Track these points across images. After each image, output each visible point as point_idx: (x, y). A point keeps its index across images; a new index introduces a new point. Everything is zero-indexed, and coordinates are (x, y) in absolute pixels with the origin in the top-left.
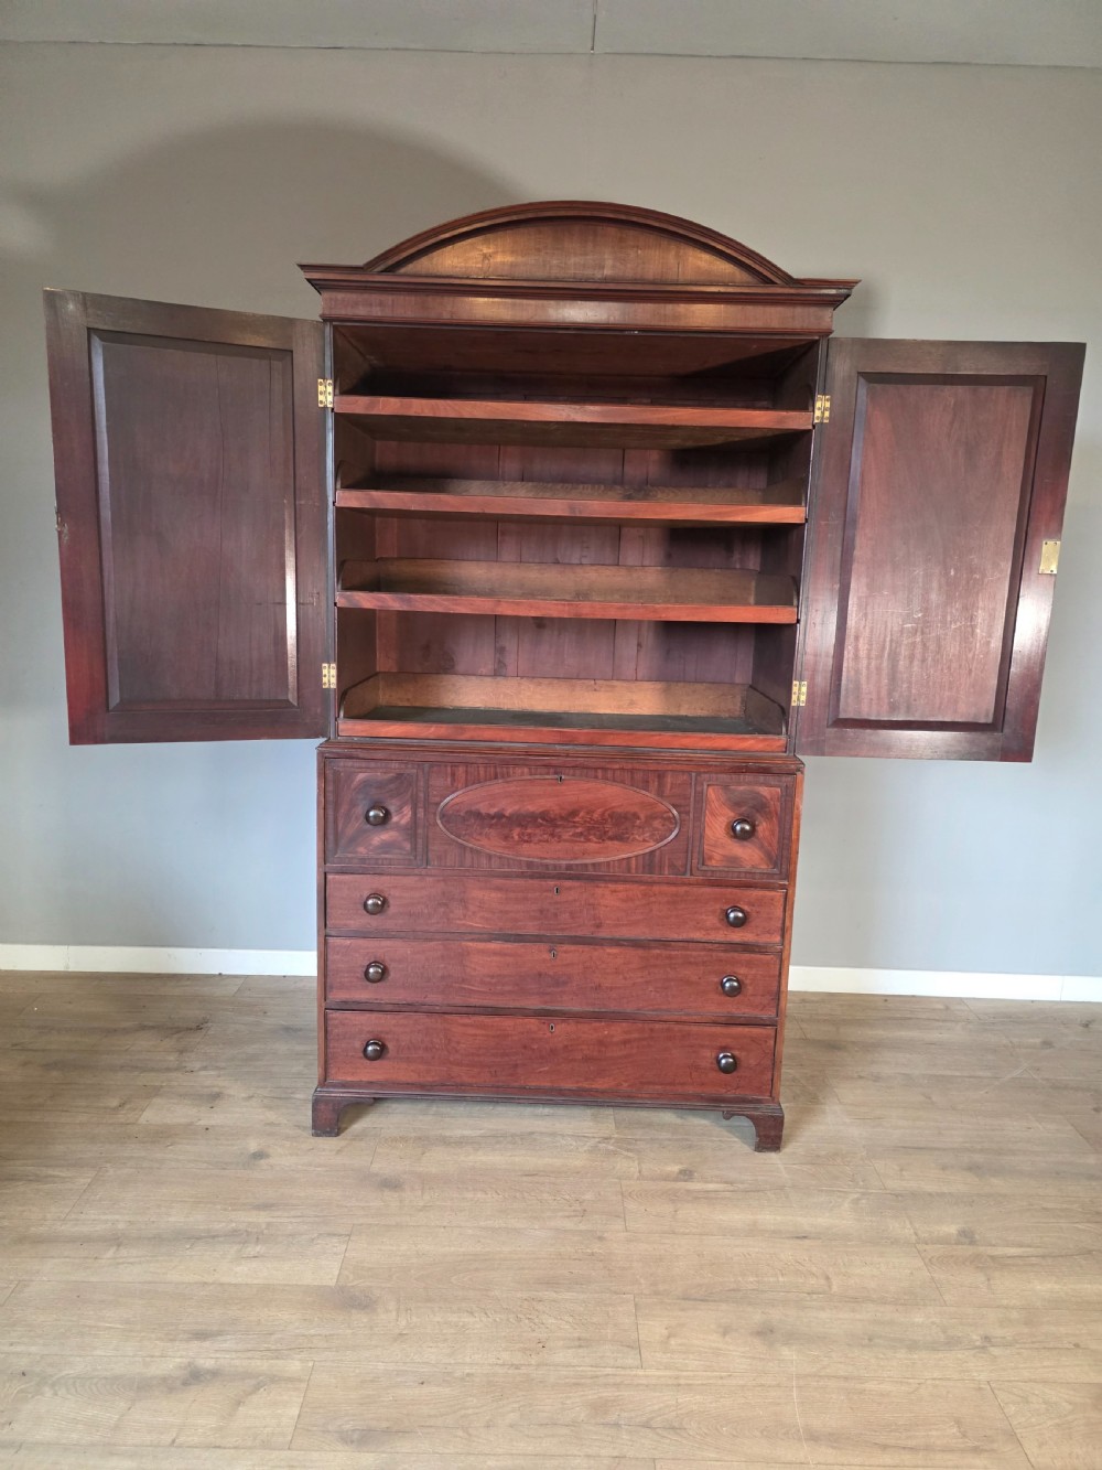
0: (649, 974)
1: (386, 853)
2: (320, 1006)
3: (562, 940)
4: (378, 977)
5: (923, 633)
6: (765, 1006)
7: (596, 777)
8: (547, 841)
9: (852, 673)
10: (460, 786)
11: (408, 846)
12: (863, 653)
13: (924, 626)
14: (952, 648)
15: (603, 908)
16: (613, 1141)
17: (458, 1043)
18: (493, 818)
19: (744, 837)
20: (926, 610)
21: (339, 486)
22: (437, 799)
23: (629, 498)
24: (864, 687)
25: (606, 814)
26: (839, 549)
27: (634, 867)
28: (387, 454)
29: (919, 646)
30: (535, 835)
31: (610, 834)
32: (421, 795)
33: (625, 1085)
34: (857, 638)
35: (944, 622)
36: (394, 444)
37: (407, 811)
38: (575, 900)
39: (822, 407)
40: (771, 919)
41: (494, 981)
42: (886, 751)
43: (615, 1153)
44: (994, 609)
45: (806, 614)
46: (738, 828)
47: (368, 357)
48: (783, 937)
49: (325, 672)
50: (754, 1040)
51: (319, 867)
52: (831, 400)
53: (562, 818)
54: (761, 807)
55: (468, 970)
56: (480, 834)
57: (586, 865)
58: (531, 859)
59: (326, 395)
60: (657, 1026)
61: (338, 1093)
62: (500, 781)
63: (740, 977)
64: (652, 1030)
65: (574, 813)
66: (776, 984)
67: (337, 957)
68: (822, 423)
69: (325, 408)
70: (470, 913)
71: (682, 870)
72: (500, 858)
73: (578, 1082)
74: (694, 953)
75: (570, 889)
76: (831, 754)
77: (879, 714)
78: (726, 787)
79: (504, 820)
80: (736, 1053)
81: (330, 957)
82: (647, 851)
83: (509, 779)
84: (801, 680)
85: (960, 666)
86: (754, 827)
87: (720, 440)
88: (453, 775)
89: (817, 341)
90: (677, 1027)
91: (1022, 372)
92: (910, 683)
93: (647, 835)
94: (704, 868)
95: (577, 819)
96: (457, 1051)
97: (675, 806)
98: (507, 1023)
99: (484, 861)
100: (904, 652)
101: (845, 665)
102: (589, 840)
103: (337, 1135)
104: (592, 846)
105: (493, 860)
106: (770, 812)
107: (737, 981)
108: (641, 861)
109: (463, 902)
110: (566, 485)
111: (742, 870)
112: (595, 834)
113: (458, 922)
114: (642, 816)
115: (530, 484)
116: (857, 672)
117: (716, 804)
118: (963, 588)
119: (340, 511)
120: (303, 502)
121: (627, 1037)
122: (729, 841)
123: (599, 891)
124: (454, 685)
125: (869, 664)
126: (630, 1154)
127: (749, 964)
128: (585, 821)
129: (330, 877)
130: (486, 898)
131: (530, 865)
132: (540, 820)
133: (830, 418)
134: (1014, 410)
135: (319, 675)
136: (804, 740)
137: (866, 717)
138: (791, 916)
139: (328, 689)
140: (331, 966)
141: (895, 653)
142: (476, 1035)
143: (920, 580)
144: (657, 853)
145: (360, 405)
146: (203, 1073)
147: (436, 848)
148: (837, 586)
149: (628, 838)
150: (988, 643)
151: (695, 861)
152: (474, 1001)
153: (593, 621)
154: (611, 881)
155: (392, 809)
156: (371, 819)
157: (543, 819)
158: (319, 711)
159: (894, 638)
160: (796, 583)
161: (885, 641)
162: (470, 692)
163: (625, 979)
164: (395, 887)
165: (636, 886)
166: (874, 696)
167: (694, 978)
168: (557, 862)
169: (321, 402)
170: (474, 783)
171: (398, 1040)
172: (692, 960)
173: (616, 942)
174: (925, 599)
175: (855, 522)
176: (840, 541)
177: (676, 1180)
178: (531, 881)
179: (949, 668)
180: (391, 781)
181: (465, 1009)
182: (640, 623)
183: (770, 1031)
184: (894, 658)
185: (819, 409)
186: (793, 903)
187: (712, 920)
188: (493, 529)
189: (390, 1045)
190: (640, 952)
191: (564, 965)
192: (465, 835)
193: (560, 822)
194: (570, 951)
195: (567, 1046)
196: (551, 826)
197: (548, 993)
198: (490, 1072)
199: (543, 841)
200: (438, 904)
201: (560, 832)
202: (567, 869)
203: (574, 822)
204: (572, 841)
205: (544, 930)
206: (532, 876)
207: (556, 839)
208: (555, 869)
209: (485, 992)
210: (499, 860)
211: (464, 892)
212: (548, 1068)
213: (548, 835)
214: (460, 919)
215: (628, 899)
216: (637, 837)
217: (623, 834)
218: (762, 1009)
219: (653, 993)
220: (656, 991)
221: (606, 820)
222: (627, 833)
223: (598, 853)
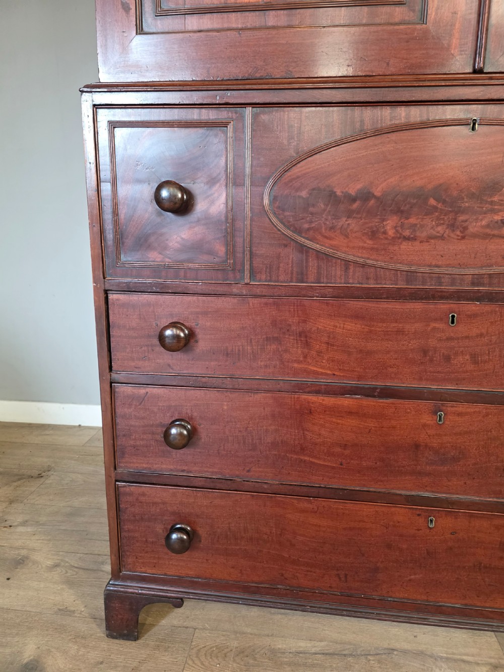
2: (108, 476)
3: (456, 397)
4: (183, 440)
8: (442, 238)
11: (221, 249)
17: (294, 534)
18: (354, 200)
30: (422, 226)
37: (220, 192)
38: (481, 335)
41: (347, 452)
51: (95, 280)
53: (472, 196)
55: (309, 435)
56: (333, 227)
58: (413, 268)
61: (134, 588)
65: (495, 187)
67: (127, 411)
70: (314, 353)
75: (474, 315)
79: (372, 202)
81: (119, 411)
95: (496, 199)
96: (293, 545)
98: (366, 510)
99: (338, 272)
103: (136, 639)
109: (304, 336)
113: (296, 365)
129: (111, 297)
130: (338, 330)
131: (410, 276)
132: (432, 202)
140: (121, 423)
142: (319, 526)
146: (21, 529)
147: (264, 251)
152: (317, 480)
155: (197, 188)
156: (166, 202)
157: (439, 200)
164: (204, 313)
168: (456, 271)
171: (212, 526)
178: (411, 305)
181: (305, 489)
189: (202, 532)
191: (456, 434)
192: (309, 229)
193: (467, 204)
194: (467, 414)
195: (451, 548)
196: (451, 212)
197: (429, 474)
198: (338, 575)
199: (435, 238)
200: (268, 339)
201: (466, 221)
202: (473, 284)
203: (492, 203)
204: (486, 236)
205: (427, 380)
206: (416, 296)
207: (458, 233)
208: (453, 283)
209: (333, 468)
210: (361, 269)
211: (305, 321)
212: (421, 575)
213: (445, 227)
214: (299, 362)
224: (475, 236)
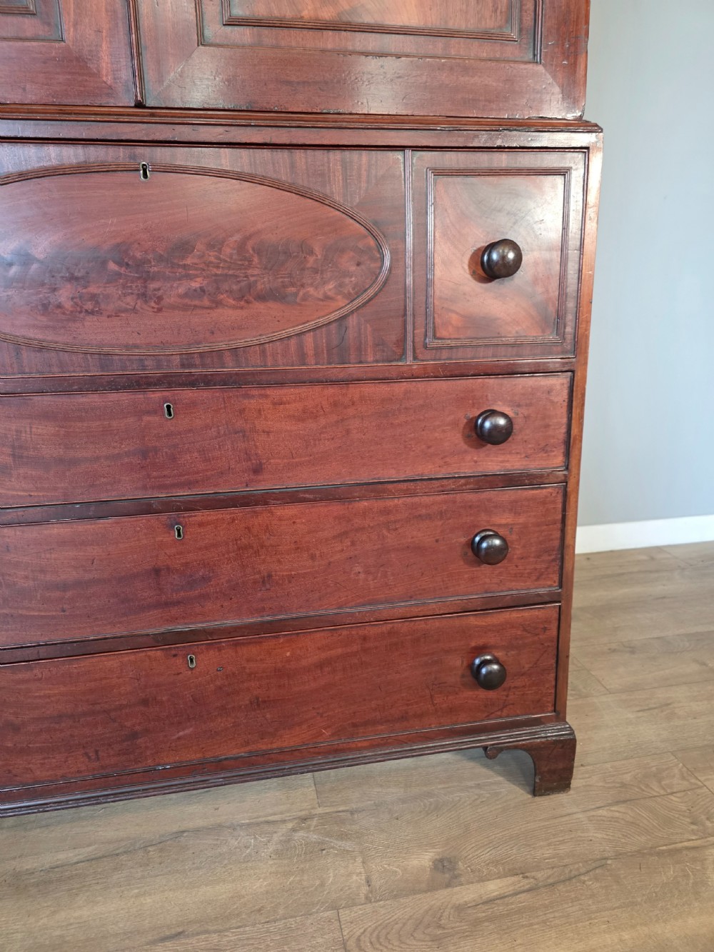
0: (353, 543)
3: (190, 506)
6: (541, 574)
8: (134, 310)
15: (263, 437)
16: (314, 822)
18: (9, 264)
25: (248, 247)
27: (311, 351)
30: (107, 297)
31: (260, 288)
33: (327, 733)
38: (207, 427)
40: (547, 426)
41: (69, 594)
43: (322, 848)
48: (567, 454)
50: (526, 628)
53: (160, 259)
57: (220, 352)
58: (106, 349)
60: (371, 631)
64: (365, 638)
65: (185, 247)
66: (558, 534)
71: (398, 350)
72: (40, 350)
73: (247, 743)
74: (426, 500)
75: (193, 404)
79: (35, 267)
80: (499, 654)
82: (334, 316)
90: (404, 627)
93: (331, 286)
94: (437, 344)
95: (189, 261)
97: (376, 224)
98: (109, 662)
99: (7, 359)
102: (218, 304)
104: (227, 314)
111: (499, 341)
112: (230, 291)
114: (317, 250)
117: (452, 214)
121: (324, 655)
122: (478, 289)
123: (252, 404)
126: (347, 845)
127: (514, 507)
128: (208, 264)
130: (25, 436)
131: (105, 358)
132: (112, 266)
138: (581, 417)
149: (295, 295)
151: (420, 331)
154: (270, 384)
157: (119, 264)
163: (313, 557)
165: (317, 388)
167: (428, 542)
168: (160, 352)
172: (424, 511)
173: (292, 497)
177: (432, 887)
178: (113, 396)
183: (550, 611)
186: (583, 395)
187: (455, 438)
190: (336, 508)
191: (200, 549)
193: (156, 269)
194: (208, 523)
195: (220, 688)
196: (139, 278)
197: (178, 603)
198: (86, 754)
199: (126, 311)
201: (159, 289)
202: (183, 366)
203: (185, 266)
204: (185, 308)
205: (153, 488)
206: (115, 385)
207: (153, 304)
208: (159, 367)
209: (53, 617)
210: (38, 354)
212: (191, 729)
213: (135, 297)
215: (307, 415)
216: (311, 290)
217: (284, 286)
218: (538, 579)
219: (362, 576)
220: (367, 572)
221: (250, 261)
222: (293, 285)
223: (240, 328)
224: (173, 307)
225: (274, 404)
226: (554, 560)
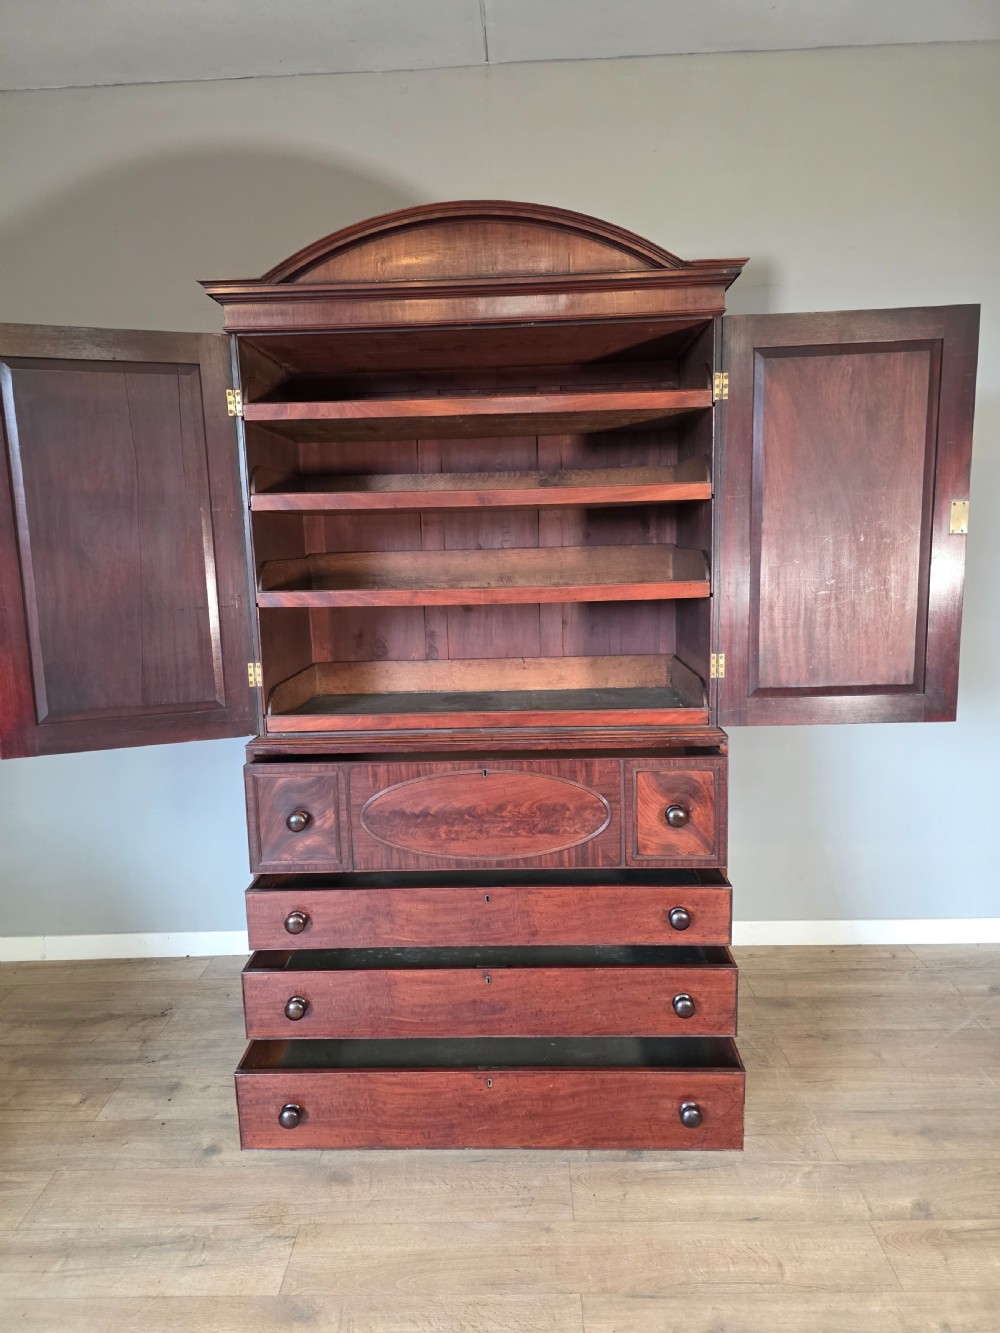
0: (593, 996)
1: (310, 858)
4: (299, 1014)
5: (837, 599)
6: (722, 1026)
7: (522, 769)
8: (475, 838)
9: (769, 642)
10: (382, 786)
11: (333, 850)
12: (778, 622)
13: (837, 592)
14: (867, 612)
15: (538, 915)
17: (385, 1103)
18: (418, 816)
19: (678, 824)
20: (838, 577)
21: (253, 491)
22: (360, 801)
23: (544, 484)
24: (782, 655)
25: (534, 807)
26: (748, 521)
27: (567, 860)
28: (310, 455)
29: (834, 612)
30: (462, 832)
31: (540, 826)
32: (343, 797)
33: (576, 1141)
34: (771, 608)
35: (857, 587)
36: (315, 445)
37: (330, 814)
38: (507, 909)
39: (721, 385)
40: (717, 918)
41: (425, 1011)
42: (809, 717)
44: (907, 572)
45: (719, 588)
46: (671, 815)
47: (283, 364)
49: (251, 671)
50: (719, 1087)
52: (729, 377)
53: (490, 813)
54: (694, 791)
55: (397, 1000)
56: (406, 834)
57: (517, 860)
58: (460, 858)
59: (236, 404)
62: (423, 778)
63: (693, 995)
65: (501, 808)
66: (733, 1000)
68: (721, 401)
69: (235, 417)
70: (397, 927)
71: (617, 860)
72: (428, 857)
73: (522, 1141)
75: (501, 896)
76: (754, 724)
77: (798, 682)
78: (656, 774)
79: (429, 818)
82: (580, 842)
83: (433, 776)
84: (718, 652)
85: (877, 629)
86: (687, 813)
87: (625, 422)
88: (375, 775)
89: (711, 321)
91: (918, 337)
92: (828, 649)
93: (579, 825)
94: (639, 858)
95: (504, 814)
96: (384, 1112)
97: (604, 795)
100: (819, 618)
101: (761, 635)
102: (518, 835)
104: (521, 841)
105: (421, 858)
106: (704, 796)
107: (691, 1000)
108: (573, 854)
109: (389, 915)
110: (483, 474)
111: (678, 858)
112: (524, 829)
113: (386, 936)
114: (571, 807)
115: (449, 475)
116: (774, 641)
117: (648, 791)
118: (875, 551)
119: (257, 516)
120: (219, 509)
121: (575, 1089)
122: (664, 829)
123: (533, 897)
124: (387, 671)
125: (785, 633)
127: (702, 979)
128: (514, 815)
130: (413, 910)
131: (459, 863)
132: (467, 817)
133: (729, 395)
134: (912, 376)
135: (245, 675)
136: (726, 711)
137: (785, 685)
139: (255, 688)
141: (811, 620)
142: (404, 1094)
143: (831, 548)
144: (590, 845)
145: (268, 412)
147: (362, 850)
148: (748, 559)
149: (559, 831)
150: (903, 605)
151: (629, 851)
153: (518, 606)
154: (543, 884)
155: (314, 813)
156: (293, 826)
157: (470, 815)
158: (247, 709)
159: (809, 605)
160: (707, 557)
161: (799, 610)
162: (403, 677)
163: (567, 1002)
164: (317, 904)
165: (571, 889)
166: (793, 664)
167: (643, 998)
168: (486, 859)
169: (231, 412)
170: (396, 783)
171: (317, 1103)
172: (640, 979)
174: (836, 563)
175: (760, 495)
176: (748, 514)
179: (866, 633)
180: (312, 785)
182: (563, 605)
184: (810, 624)
185: (718, 386)
187: (655, 922)
188: (416, 522)
189: (309, 1108)
191: (500, 991)
192: (390, 836)
193: (487, 818)
196: (478, 822)
197: (485, 1022)
198: (423, 1133)
199: (471, 838)
200: (364, 919)
201: (488, 828)
202: (497, 866)
203: (502, 817)
204: (501, 837)
207: (485, 835)
209: (416, 1023)
211: (389, 905)
212: (487, 1126)
213: (476, 831)
214: (387, 934)
215: (564, 905)
216: (568, 829)
217: (553, 826)
218: (720, 1029)
219: (599, 1016)
220: (602, 1014)
221: (535, 813)
222: (557, 826)
223: (529, 847)
224: (495, 837)
225: (545, 897)
226: (731, 1017)
